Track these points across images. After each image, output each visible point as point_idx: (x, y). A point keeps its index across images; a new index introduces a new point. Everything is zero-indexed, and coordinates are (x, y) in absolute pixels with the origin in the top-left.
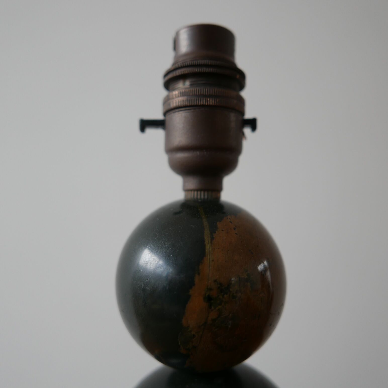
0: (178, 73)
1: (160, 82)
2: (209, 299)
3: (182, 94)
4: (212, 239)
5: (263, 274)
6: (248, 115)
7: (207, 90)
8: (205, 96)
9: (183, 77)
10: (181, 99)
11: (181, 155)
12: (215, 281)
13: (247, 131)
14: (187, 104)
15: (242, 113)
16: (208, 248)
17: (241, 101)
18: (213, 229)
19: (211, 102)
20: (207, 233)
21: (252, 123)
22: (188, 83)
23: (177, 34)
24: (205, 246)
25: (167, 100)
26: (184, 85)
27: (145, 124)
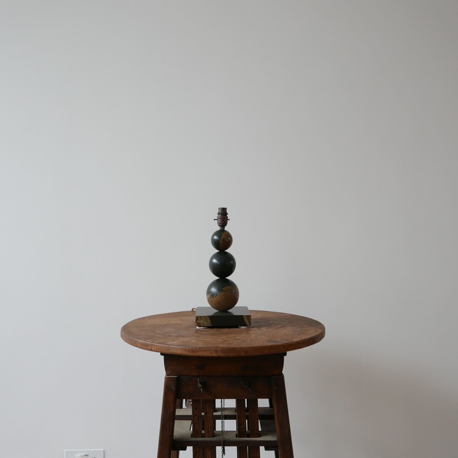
2: (222, 240)
5: (229, 240)
7: (223, 216)
9: (220, 214)
10: (220, 217)
11: (220, 224)
12: (223, 238)
13: (228, 220)
17: (227, 217)
18: (223, 233)
19: (223, 218)
21: (229, 220)
23: (219, 208)
25: (218, 217)
26: (220, 215)
27: (214, 220)
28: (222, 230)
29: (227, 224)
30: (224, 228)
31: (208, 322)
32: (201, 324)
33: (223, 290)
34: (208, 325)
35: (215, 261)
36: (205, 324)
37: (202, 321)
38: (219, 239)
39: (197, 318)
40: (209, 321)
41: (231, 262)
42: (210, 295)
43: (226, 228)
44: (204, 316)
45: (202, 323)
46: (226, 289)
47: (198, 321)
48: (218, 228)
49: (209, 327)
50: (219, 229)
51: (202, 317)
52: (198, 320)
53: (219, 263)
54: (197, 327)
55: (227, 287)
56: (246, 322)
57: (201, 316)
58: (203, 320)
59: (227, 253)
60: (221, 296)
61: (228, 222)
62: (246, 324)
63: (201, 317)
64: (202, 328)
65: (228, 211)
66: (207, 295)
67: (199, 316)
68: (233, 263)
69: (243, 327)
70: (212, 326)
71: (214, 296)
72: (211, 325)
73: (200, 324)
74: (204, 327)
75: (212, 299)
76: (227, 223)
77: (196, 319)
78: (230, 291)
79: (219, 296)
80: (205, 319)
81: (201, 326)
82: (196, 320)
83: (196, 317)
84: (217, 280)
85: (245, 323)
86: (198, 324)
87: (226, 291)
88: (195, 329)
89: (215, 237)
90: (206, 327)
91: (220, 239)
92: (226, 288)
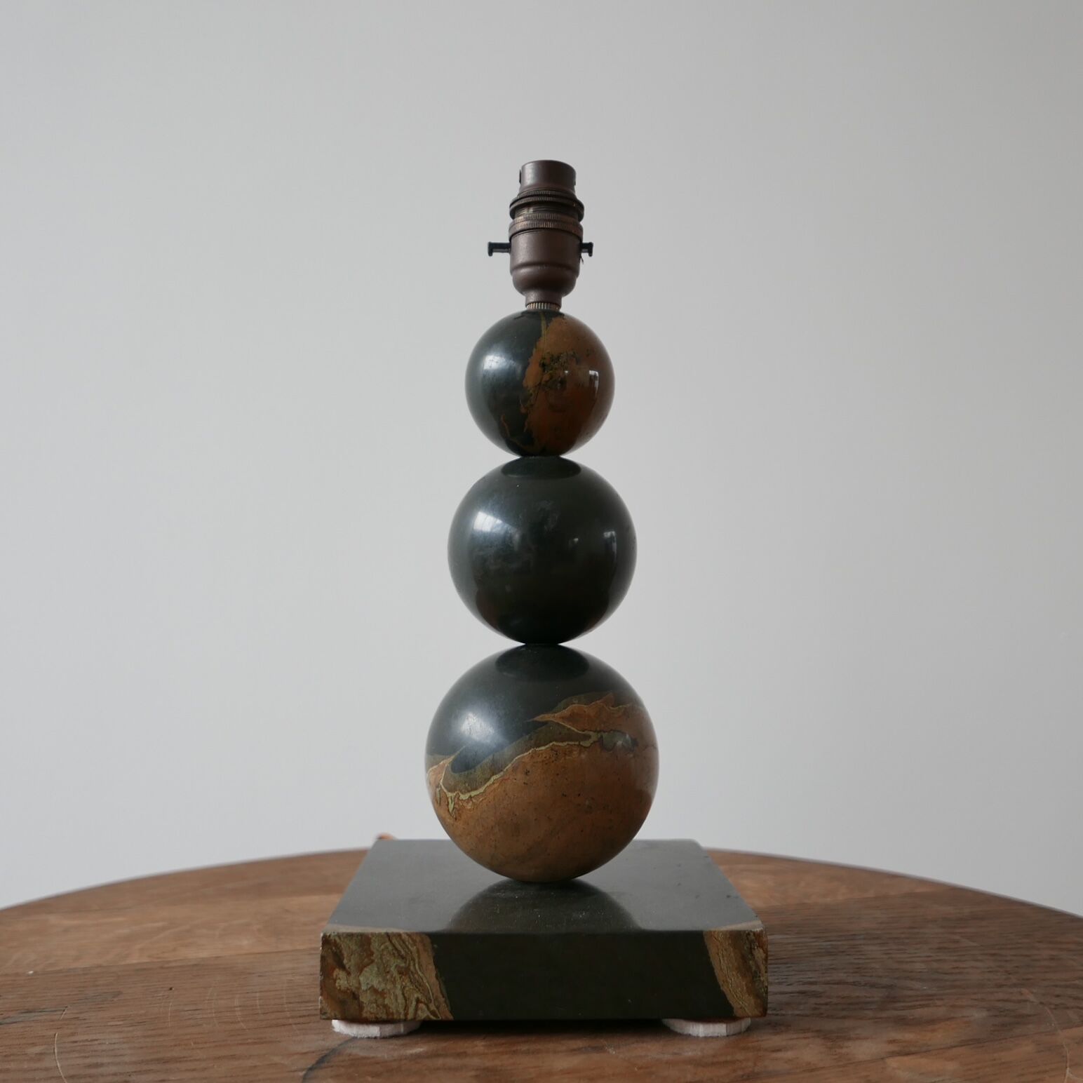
0: (523, 201)
1: (507, 210)
2: (543, 366)
3: (527, 219)
4: (547, 326)
5: (592, 379)
6: (585, 240)
7: (547, 215)
8: (546, 220)
9: (528, 205)
10: (525, 223)
11: (524, 271)
12: (548, 353)
13: (585, 255)
14: (530, 227)
15: (580, 239)
16: (544, 332)
17: (580, 229)
19: (550, 225)
20: (543, 323)
21: (589, 248)
22: (531, 210)
23: (523, 168)
24: (541, 331)
25: (512, 226)
26: (528, 212)
27: (493, 248)
28: (545, 313)
29: (580, 281)
30: (559, 306)
31: (419, 985)
32: (365, 998)
33: (545, 723)
34: (423, 1014)
35: (486, 522)
36: (395, 1003)
37: (369, 979)
38: (519, 370)
39: (332, 953)
40: (429, 976)
41: (608, 534)
42: (447, 762)
43: (570, 305)
44: (388, 936)
45: (375, 991)
46: (572, 718)
47: (338, 973)
48: (517, 303)
49: (427, 1028)
50: (524, 309)
51: (375, 946)
52: (343, 967)
53: (517, 537)
54: (337, 1025)
55: (575, 706)
56: (724, 988)
57: (362, 935)
58: (384, 972)
59: (574, 468)
60: (527, 773)
61: (583, 267)
62: (731, 1008)
63: (364, 941)
64: (374, 1031)
65: (581, 192)
66: (427, 770)
67: (351, 935)
68: (615, 545)
69: (699, 1030)
70: (451, 1017)
71: (478, 773)
72: (445, 1014)
73: (355, 996)
74: (389, 1029)
75: (464, 797)
76: (575, 272)
77: (323, 958)
78: (594, 737)
79: (515, 769)
80: (394, 963)
81: (364, 1015)
82: (326, 971)
83: (326, 941)
84: (506, 660)
85: (723, 995)
86: (342, 1003)
87: (569, 736)
88: (314, 1043)
89: (494, 362)
90: (401, 1029)
91: (524, 369)
92: (566, 712)
